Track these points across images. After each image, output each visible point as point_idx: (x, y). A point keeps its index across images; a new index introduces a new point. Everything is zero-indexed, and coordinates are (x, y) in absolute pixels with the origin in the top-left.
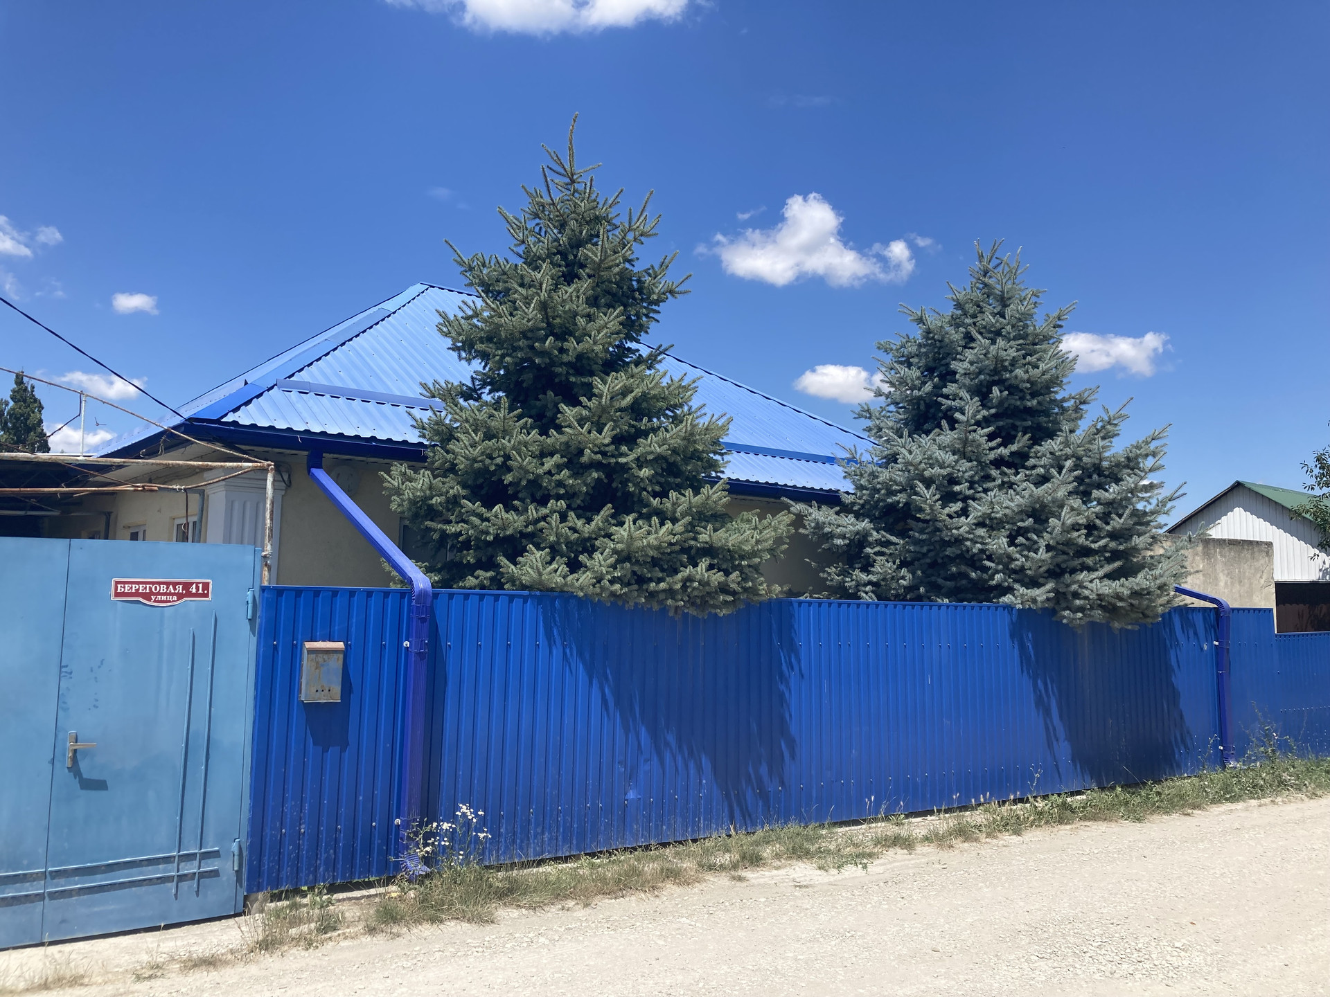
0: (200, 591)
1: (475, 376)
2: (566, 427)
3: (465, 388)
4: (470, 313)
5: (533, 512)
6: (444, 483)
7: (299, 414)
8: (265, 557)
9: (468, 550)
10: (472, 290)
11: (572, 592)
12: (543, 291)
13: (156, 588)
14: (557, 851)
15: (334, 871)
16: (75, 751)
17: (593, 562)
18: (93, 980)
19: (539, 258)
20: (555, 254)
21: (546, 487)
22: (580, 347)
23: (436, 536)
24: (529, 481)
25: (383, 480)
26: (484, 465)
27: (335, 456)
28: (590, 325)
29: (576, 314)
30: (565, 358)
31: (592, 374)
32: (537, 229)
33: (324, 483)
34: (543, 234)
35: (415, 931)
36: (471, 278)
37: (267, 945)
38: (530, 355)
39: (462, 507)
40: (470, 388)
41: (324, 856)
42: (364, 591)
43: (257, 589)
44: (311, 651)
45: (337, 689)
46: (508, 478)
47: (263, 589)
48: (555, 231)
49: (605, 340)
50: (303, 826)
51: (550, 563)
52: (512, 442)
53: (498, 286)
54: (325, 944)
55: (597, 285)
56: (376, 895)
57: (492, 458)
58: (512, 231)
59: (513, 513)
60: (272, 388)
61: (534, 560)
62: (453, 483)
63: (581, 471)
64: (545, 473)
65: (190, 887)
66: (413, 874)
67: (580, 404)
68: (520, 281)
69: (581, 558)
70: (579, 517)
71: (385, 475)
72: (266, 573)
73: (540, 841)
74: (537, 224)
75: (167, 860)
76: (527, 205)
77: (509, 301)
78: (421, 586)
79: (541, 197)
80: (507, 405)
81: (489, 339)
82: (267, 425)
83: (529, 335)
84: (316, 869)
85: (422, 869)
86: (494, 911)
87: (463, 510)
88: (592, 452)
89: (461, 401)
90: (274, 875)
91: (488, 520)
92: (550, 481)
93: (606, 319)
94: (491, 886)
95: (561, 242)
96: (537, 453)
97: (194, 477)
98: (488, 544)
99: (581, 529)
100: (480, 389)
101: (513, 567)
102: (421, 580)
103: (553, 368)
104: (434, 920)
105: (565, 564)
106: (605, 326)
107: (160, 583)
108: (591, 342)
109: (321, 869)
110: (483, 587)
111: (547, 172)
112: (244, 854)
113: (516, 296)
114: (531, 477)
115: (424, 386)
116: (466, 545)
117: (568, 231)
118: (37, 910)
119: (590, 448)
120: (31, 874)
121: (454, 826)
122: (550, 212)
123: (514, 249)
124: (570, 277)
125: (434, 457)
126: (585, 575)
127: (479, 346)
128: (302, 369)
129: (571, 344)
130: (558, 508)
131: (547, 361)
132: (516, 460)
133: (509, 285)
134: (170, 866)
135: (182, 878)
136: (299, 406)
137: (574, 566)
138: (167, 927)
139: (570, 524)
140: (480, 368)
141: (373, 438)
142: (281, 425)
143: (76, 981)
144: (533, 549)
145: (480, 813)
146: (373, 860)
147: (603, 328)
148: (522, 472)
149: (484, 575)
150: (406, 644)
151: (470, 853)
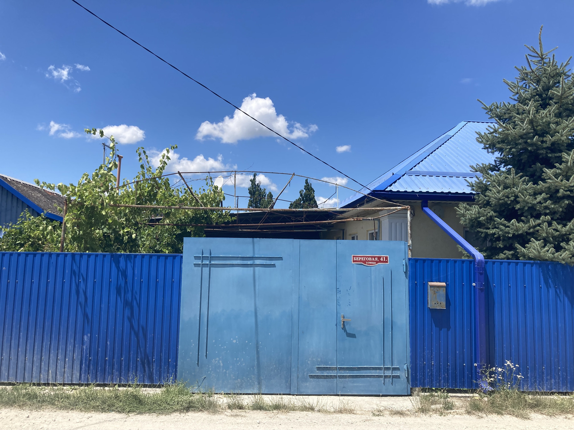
0: (384, 260)
1: (496, 160)
2: (548, 179)
3: (491, 166)
4: (492, 131)
5: (532, 222)
6: (485, 211)
7: (416, 185)
8: (409, 246)
9: (499, 241)
10: (493, 120)
11: (558, 261)
12: (531, 114)
13: (368, 259)
14: (559, 389)
15: (448, 383)
16: (344, 322)
17: (569, 246)
18: (358, 412)
19: (527, 99)
20: (535, 96)
21: (538, 210)
22: (553, 139)
23: (483, 235)
24: (529, 208)
25: (456, 211)
26: (505, 201)
27: (433, 201)
28: (558, 127)
29: (549, 123)
30: (545, 145)
31: (561, 151)
32: (524, 86)
33: (429, 213)
34: (527, 87)
35: (489, 416)
36: (491, 114)
37: (423, 410)
38: (525, 146)
39: (495, 221)
40: (494, 165)
41: (443, 376)
42: (453, 260)
43: (407, 259)
44: (431, 286)
45: (444, 303)
46: (518, 206)
47: (409, 259)
48: (534, 85)
49: (568, 133)
50: (433, 362)
51: (544, 247)
52: (519, 189)
53: (506, 116)
54: (448, 415)
55: (560, 107)
56: (468, 397)
57: (508, 197)
58: (511, 89)
59: (522, 223)
60: (404, 175)
61: (535, 246)
62: (489, 210)
63: (558, 201)
64: (537, 203)
65: (389, 381)
66: (485, 390)
67: (555, 167)
68: (517, 112)
69: (561, 244)
70: (558, 224)
71: (457, 208)
72: (410, 253)
73: (550, 383)
74: (524, 83)
75: (380, 369)
76: (518, 75)
77: (512, 122)
78: (479, 258)
79: (526, 70)
80: (514, 172)
81: (503, 142)
82: (403, 191)
83: (524, 137)
84: (440, 381)
85: (490, 388)
86: (529, 414)
87: (495, 223)
88: (564, 190)
89: (490, 172)
90: (422, 381)
91: (509, 227)
92: (541, 207)
93: (567, 123)
94: (526, 401)
95: (538, 89)
96: (532, 193)
97: (375, 214)
98: (510, 238)
99: (561, 230)
100: (499, 165)
101: (524, 249)
102: (479, 256)
103: (538, 151)
104: (499, 413)
105: (553, 247)
106: (567, 126)
107: (369, 257)
108: (559, 135)
109: (442, 381)
110: (508, 259)
111: (528, 56)
112: (409, 371)
113: (516, 119)
114: (530, 205)
115: (472, 167)
116: (498, 239)
117: (542, 83)
118: (335, 382)
119: (562, 189)
120: (332, 367)
121: (504, 370)
122: (531, 76)
123: (513, 97)
124: (544, 106)
125: (478, 199)
126: (565, 253)
127: (498, 146)
128: (416, 166)
129: (548, 138)
130: (546, 220)
131: (535, 148)
132: (522, 198)
133: (511, 115)
134: (381, 371)
135: (386, 377)
136: (416, 181)
137: (558, 248)
138: (383, 396)
139: (554, 228)
140: (499, 155)
141: (449, 193)
142: (409, 190)
143: (351, 412)
144: (534, 240)
145: (517, 366)
146: (465, 380)
147: (566, 127)
148: (525, 203)
149: (509, 253)
150: (474, 284)
151: (513, 384)
